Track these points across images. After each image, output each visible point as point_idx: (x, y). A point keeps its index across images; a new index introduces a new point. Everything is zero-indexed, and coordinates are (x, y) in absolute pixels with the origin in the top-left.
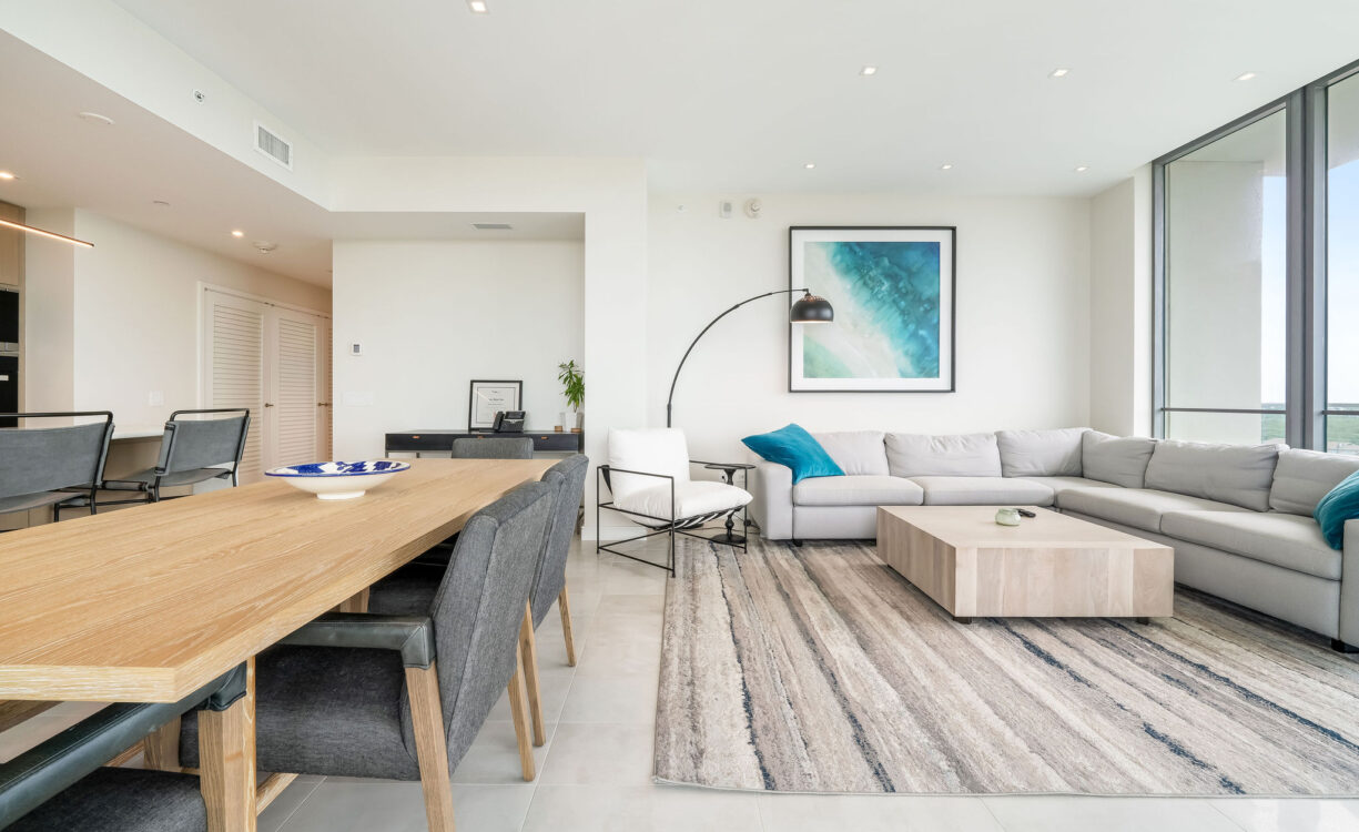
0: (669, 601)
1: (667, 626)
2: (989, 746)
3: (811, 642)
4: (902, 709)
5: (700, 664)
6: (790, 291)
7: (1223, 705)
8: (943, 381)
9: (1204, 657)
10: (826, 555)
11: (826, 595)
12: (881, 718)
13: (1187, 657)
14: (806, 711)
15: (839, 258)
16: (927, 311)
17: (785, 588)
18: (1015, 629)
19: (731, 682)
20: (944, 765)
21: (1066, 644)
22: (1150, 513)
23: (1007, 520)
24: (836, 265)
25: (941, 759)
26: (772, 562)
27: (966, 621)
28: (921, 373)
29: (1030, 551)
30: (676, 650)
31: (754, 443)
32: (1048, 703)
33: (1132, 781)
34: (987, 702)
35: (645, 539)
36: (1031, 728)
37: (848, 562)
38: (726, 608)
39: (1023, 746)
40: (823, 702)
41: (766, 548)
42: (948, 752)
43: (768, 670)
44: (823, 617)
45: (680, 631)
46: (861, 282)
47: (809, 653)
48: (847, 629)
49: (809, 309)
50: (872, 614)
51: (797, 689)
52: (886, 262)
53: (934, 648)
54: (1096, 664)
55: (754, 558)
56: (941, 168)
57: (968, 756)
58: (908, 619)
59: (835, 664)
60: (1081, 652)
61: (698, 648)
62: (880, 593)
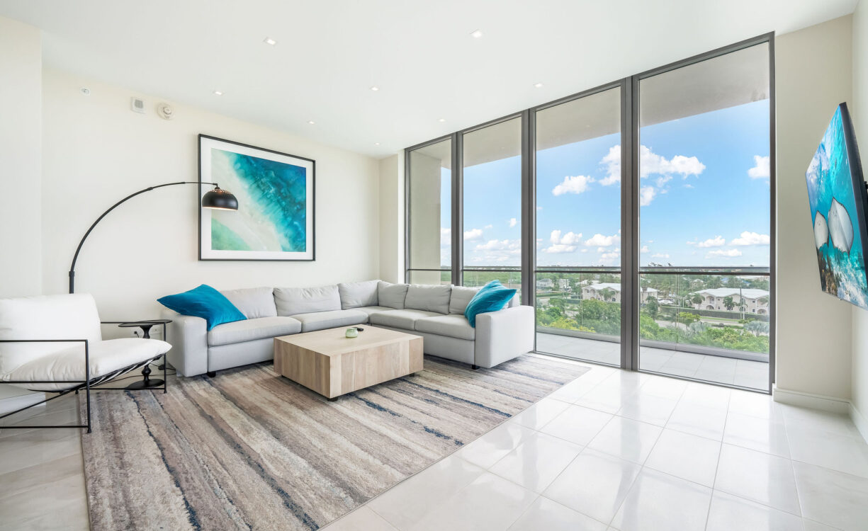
0: (87, 457)
1: (90, 482)
2: (363, 471)
3: (237, 447)
4: (311, 470)
5: (137, 504)
6: (200, 183)
7: (448, 406)
8: (308, 255)
9: (436, 386)
10: (236, 378)
11: (242, 408)
12: (299, 482)
13: (431, 388)
14: (245, 502)
15: (239, 165)
16: (298, 210)
17: (208, 413)
18: (361, 396)
19: (173, 507)
20: (343, 495)
21: (385, 397)
22: (410, 321)
23: (351, 334)
24: (237, 170)
25: (340, 492)
26: (192, 395)
27: (335, 399)
28: (296, 248)
29: (367, 350)
30: (106, 502)
31: (168, 302)
32: (384, 433)
33: (427, 459)
34: (356, 445)
35: (45, 404)
36: (380, 451)
37: (253, 380)
38: (155, 445)
39: (378, 462)
40: (256, 489)
41: (184, 384)
42: (342, 485)
43: (206, 482)
44: (243, 425)
45: (107, 481)
46: (255, 186)
47: (236, 455)
48: (263, 429)
49: (218, 199)
50: (277, 412)
51: (234, 487)
52: (273, 174)
53: (321, 422)
54: (399, 403)
55: (174, 395)
56: (308, 122)
57: (353, 482)
58: (302, 408)
59: (259, 457)
60: (392, 399)
61: (131, 490)
62: (280, 396)
